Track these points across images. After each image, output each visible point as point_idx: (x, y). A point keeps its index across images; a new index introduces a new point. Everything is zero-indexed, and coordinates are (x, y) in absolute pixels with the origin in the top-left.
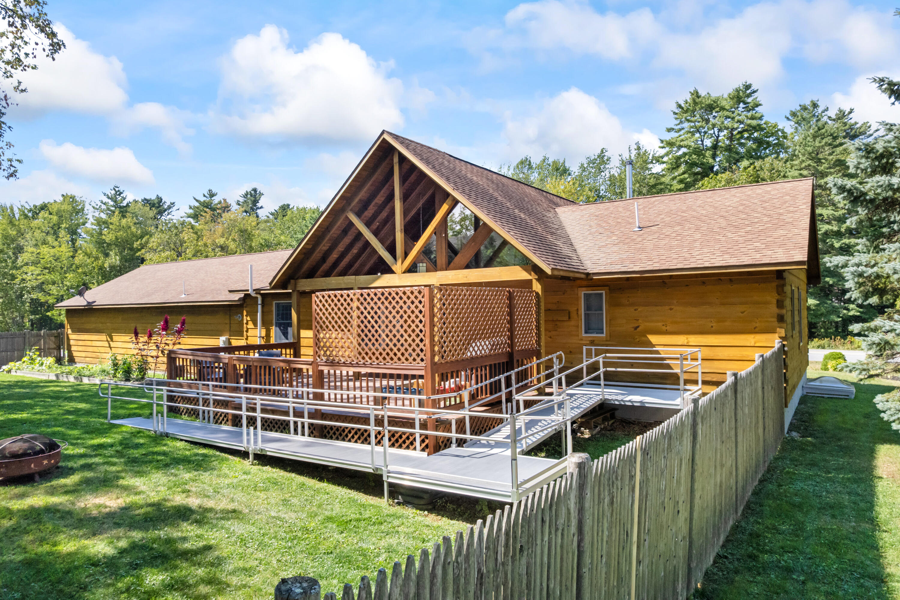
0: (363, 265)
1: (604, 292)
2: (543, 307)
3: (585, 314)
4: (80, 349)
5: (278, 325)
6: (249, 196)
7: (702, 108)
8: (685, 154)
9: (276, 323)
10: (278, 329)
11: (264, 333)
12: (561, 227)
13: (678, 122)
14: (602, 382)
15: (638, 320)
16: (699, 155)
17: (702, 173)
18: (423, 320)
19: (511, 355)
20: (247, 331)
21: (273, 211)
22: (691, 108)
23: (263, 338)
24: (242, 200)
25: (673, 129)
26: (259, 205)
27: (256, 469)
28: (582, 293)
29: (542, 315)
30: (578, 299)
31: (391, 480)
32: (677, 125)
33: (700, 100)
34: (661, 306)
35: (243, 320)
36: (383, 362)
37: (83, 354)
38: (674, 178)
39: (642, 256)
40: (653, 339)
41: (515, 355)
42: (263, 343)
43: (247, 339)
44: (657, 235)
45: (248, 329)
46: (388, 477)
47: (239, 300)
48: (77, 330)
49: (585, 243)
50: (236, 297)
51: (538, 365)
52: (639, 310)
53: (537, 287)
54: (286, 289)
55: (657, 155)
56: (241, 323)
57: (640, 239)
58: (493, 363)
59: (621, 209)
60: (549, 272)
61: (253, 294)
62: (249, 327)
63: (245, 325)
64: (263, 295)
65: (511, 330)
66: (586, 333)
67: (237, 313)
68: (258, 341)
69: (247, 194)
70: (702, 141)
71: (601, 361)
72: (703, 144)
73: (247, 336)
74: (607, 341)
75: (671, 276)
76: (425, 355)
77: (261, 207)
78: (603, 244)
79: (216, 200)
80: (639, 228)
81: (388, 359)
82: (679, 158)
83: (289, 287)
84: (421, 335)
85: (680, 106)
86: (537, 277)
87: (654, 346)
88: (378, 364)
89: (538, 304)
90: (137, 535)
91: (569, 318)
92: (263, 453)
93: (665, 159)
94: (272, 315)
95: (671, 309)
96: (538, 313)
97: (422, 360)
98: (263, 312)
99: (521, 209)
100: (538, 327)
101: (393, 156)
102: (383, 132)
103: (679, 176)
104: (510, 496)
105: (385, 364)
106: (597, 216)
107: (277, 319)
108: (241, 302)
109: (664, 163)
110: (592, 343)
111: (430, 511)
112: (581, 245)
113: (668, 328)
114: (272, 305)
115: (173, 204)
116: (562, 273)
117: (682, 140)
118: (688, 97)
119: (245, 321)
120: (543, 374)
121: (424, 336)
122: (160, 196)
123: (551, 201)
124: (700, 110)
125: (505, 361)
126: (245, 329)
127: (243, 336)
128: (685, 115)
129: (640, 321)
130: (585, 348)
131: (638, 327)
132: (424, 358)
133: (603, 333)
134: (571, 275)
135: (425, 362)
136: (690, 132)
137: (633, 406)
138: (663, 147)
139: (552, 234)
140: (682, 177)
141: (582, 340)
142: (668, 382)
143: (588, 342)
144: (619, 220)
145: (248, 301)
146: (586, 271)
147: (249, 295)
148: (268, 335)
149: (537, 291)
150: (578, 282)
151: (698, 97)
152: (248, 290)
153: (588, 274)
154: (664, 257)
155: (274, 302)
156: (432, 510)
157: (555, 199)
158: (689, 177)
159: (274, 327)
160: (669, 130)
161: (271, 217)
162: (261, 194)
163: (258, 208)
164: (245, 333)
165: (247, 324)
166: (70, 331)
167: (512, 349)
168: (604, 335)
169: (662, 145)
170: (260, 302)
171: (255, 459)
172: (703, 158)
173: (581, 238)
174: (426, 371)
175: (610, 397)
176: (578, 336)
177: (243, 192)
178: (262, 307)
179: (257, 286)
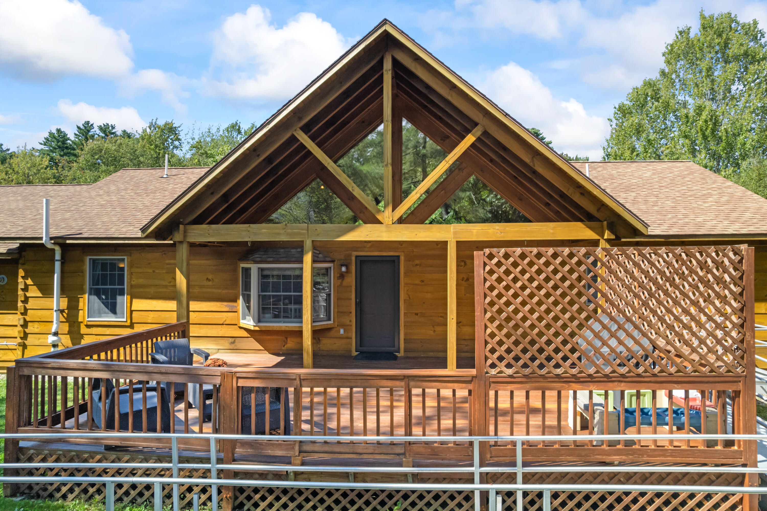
5: (97, 292)
9: (91, 289)
10: (94, 298)
11: (64, 304)
20: (25, 302)
23: (62, 311)
35: (15, 283)
43: (24, 314)
45: (26, 298)
47: (9, 253)
50: (2, 248)
56: (11, 288)
61: (49, 245)
62: (30, 294)
63: (20, 292)
64: (66, 247)
94: (84, 276)
98: (63, 272)
107: (93, 284)
108: (15, 256)
114: (83, 261)
119: (21, 286)
126: (21, 298)
145: (30, 254)
147: (41, 246)
148: (73, 308)
152: (40, 239)
155: (88, 258)
159: (86, 296)
165: (25, 289)
170: (58, 256)
178: (63, 264)
179: (54, 232)
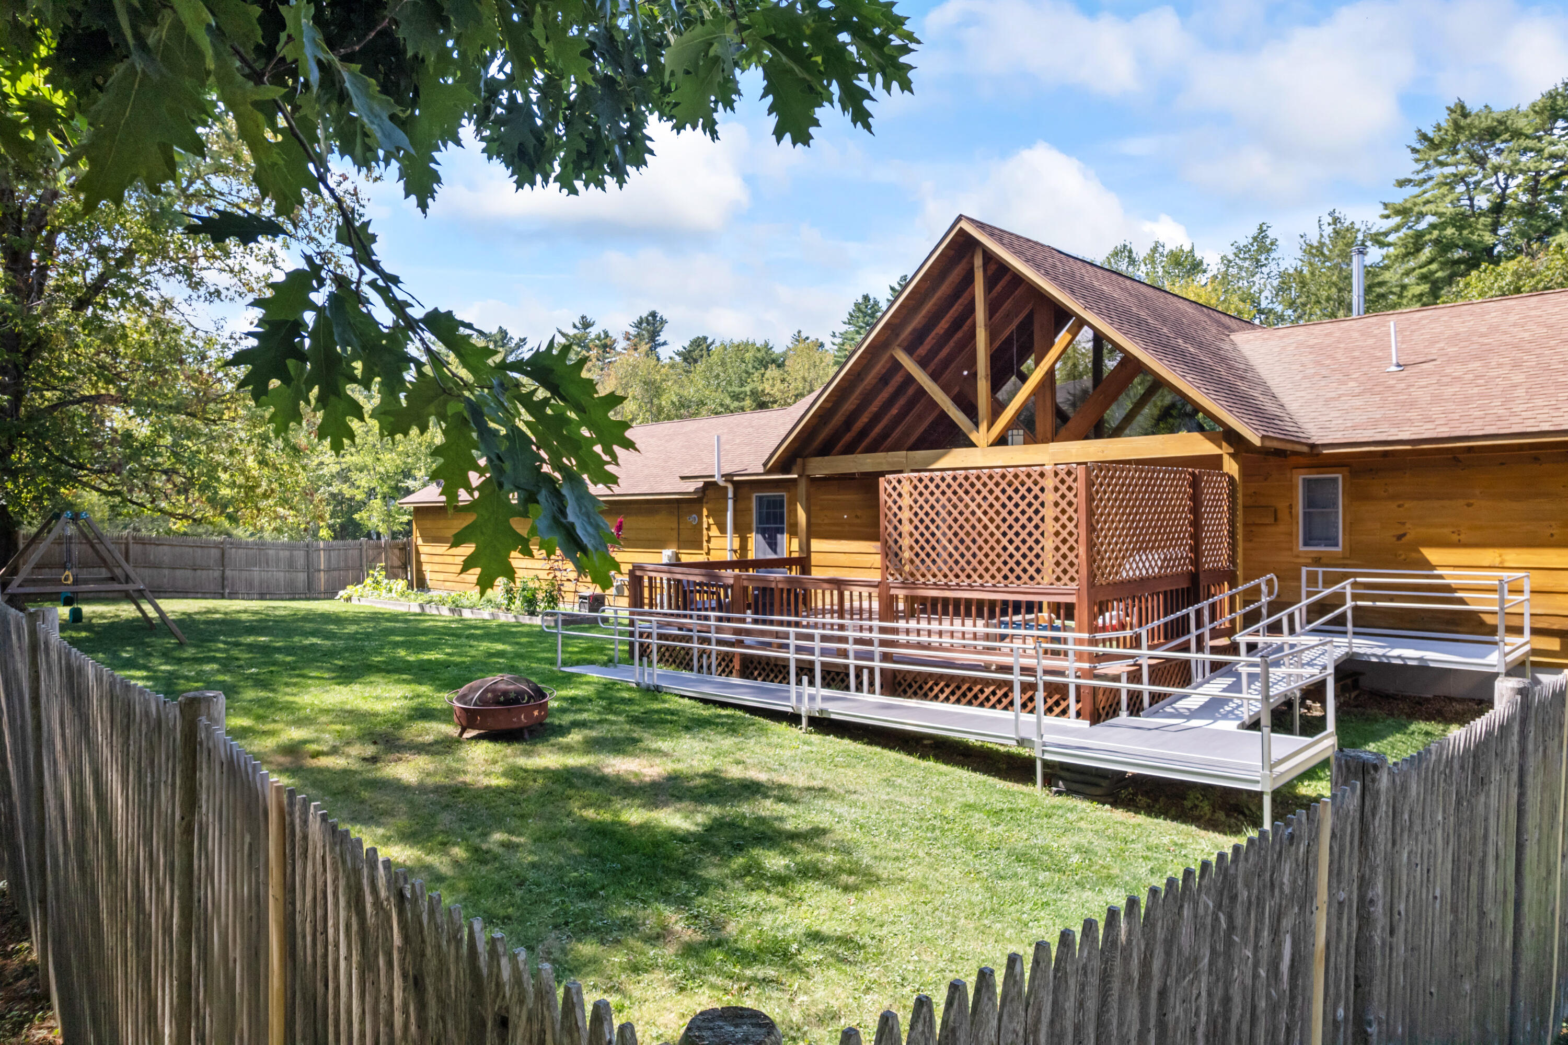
0: (906, 434)
1: (1340, 476)
2: (1240, 501)
3: (1305, 514)
4: (436, 568)
5: (762, 531)
6: (644, 325)
7: (1473, 136)
8: (1433, 226)
9: (757, 528)
10: (760, 537)
11: (736, 544)
12: (1249, 368)
13: (1421, 166)
14: (1350, 626)
15: (1404, 524)
16: (1460, 228)
17: (1470, 258)
18: (1075, 516)
19: (1194, 578)
20: (708, 541)
21: (681, 349)
22: (1449, 138)
23: (735, 551)
24: (633, 331)
25: (1410, 181)
26: (661, 339)
27: (816, 738)
28: (1300, 478)
29: (1240, 513)
30: (1291, 488)
31: (1048, 757)
32: (1418, 172)
33: (1468, 120)
34: (1450, 499)
35: (701, 523)
36: (1004, 582)
37: (441, 576)
38: (1407, 273)
39: (1413, 414)
40: (1432, 555)
41: (1201, 576)
42: (735, 558)
43: (708, 554)
44: (1436, 377)
45: (709, 538)
46: (1044, 751)
47: (695, 492)
48: (432, 538)
49: (1299, 394)
50: (691, 487)
51: (1232, 599)
52: (1406, 506)
53: (1231, 467)
54: (788, 473)
55: (1373, 231)
56: (698, 528)
57: (1403, 385)
58: (1168, 588)
59: (1356, 335)
60: (1257, 441)
61: (722, 483)
62: (711, 534)
63: (705, 532)
64: (737, 485)
65: (1196, 537)
66: (1306, 544)
67: (691, 513)
68: (728, 557)
69: (641, 322)
70: (1471, 199)
71: (1349, 591)
72: (1472, 206)
73: (709, 549)
74: (1344, 558)
75: (1470, 449)
76: (1077, 572)
77: (665, 343)
78: (1333, 395)
79: (593, 332)
80: (1398, 365)
81: (1012, 577)
82: (1419, 235)
83: (795, 468)
84: (1071, 541)
85: (1424, 137)
86: (1232, 451)
87: (1433, 567)
88: (994, 586)
89: (1232, 495)
90: (714, 810)
91: (1276, 519)
92: (825, 716)
93: (1392, 238)
94: (751, 514)
95: (1469, 505)
96: (1232, 510)
97: (1072, 579)
98: (736, 511)
99: (1186, 338)
100: (1232, 534)
101: (972, 257)
102: (960, 218)
103: (1420, 267)
104: (1258, 782)
105: (1006, 586)
106: (1311, 347)
107: (760, 521)
108: (700, 495)
109: (1389, 245)
110: (1317, 561)
111: (1115, 804)
112: (1292, 397)
113: (1462, 537)
114: (750, 498)
115: (523, 340)
116: (1276, 444)
117: (1428, 202)
118: (1444, 119)
119: (705, 526)
120: (1240, 612)
121: (1076, 541)
122: (504, 328)
123: (1219, 323)
124: (1468, 140)
125: (1185, 586)
126: (705, 538)
127: (701, 548)
128: (1434, 154)
129: (1408, 526)
130: (1304, 570)
131: (1404, 535)
132: (1076, 576)
133: (1337, 545)
134: (1289, 447)
135: (1077, 582)
136: (1446, 184)
137: (1405, 666)
138: (1387, 217)
139: (1242, 378)
140: (1424, 270)
141: (1298, 556)
142: (1459, 629)
143: (1309, 561)
144: (1356, 354)
145: (710, 493)
146: (1310, 441)
147: (715, 483)
148: (744, 547)
149: (1231, 473)
150: (1294, 460)
151: (1465, 115)
152: (713, 476)
153: (1313, 446)
154: (1456, 416)
155: (754, 496)
156: (1116, 803)
157: (1226, 320)
158: (1441, 269)
159: (754, 534)
160: (1401, 183)
161: (677, 358)
162: (663, 322)
163: (659, 345)
164: (705, 544)
165: (708, 529)
166: (420, 541)
167: (1197, 568)
168: (1339, 549)
169: (1386, 212)
170: (730, 495)
171: (809, 725)
172: (1472, 233)
173: (1290, 386)
174: (1079, 597)
175: (1361, 651)
176: (1291, 549)
177: (636, 319)
178: (735, 502)
179: (727, 469)
